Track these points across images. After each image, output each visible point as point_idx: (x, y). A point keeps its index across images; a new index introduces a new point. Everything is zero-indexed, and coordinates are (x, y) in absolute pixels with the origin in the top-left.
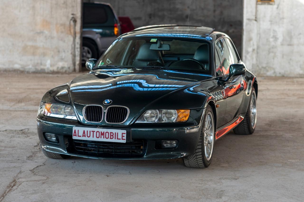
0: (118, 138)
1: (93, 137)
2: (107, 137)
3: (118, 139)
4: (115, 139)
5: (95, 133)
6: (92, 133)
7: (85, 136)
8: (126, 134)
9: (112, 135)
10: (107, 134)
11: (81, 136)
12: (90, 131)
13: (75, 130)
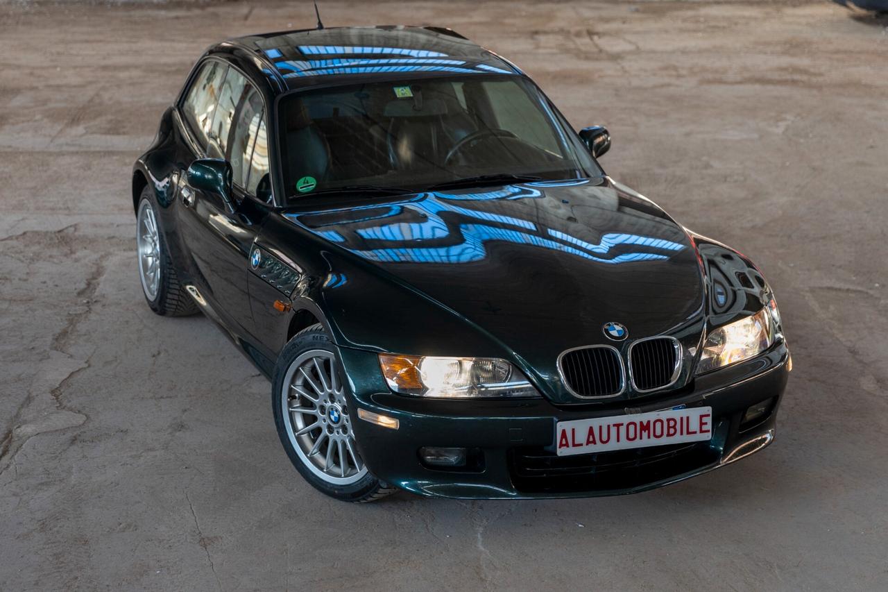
0: (690, 431)
1: (618, 440)
2: (658, 432)
3: (688, 433)
4: (682, 434)
5: (623, 430)
6: (613, 431)
7: (594, 442)
8: (710, 418)
9: (671, 426)
10: (658, 425)
11: (581, 445)
12: (609, 426)
13: (564, 432)
